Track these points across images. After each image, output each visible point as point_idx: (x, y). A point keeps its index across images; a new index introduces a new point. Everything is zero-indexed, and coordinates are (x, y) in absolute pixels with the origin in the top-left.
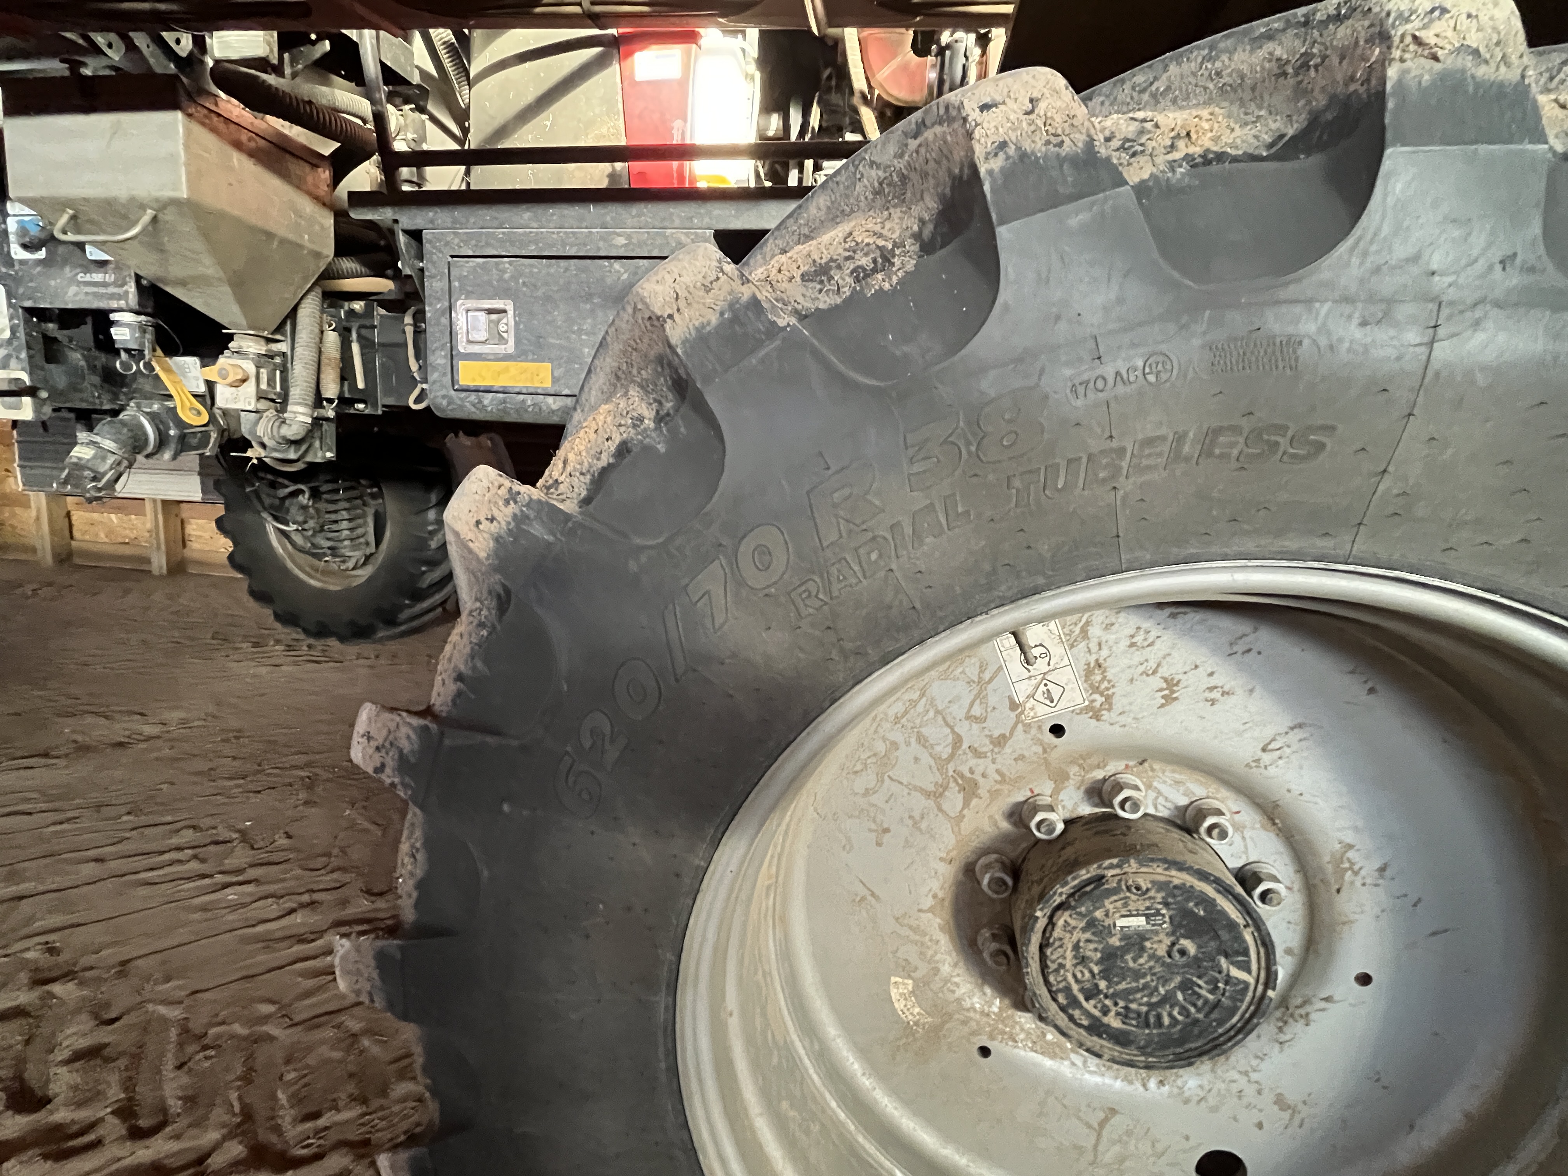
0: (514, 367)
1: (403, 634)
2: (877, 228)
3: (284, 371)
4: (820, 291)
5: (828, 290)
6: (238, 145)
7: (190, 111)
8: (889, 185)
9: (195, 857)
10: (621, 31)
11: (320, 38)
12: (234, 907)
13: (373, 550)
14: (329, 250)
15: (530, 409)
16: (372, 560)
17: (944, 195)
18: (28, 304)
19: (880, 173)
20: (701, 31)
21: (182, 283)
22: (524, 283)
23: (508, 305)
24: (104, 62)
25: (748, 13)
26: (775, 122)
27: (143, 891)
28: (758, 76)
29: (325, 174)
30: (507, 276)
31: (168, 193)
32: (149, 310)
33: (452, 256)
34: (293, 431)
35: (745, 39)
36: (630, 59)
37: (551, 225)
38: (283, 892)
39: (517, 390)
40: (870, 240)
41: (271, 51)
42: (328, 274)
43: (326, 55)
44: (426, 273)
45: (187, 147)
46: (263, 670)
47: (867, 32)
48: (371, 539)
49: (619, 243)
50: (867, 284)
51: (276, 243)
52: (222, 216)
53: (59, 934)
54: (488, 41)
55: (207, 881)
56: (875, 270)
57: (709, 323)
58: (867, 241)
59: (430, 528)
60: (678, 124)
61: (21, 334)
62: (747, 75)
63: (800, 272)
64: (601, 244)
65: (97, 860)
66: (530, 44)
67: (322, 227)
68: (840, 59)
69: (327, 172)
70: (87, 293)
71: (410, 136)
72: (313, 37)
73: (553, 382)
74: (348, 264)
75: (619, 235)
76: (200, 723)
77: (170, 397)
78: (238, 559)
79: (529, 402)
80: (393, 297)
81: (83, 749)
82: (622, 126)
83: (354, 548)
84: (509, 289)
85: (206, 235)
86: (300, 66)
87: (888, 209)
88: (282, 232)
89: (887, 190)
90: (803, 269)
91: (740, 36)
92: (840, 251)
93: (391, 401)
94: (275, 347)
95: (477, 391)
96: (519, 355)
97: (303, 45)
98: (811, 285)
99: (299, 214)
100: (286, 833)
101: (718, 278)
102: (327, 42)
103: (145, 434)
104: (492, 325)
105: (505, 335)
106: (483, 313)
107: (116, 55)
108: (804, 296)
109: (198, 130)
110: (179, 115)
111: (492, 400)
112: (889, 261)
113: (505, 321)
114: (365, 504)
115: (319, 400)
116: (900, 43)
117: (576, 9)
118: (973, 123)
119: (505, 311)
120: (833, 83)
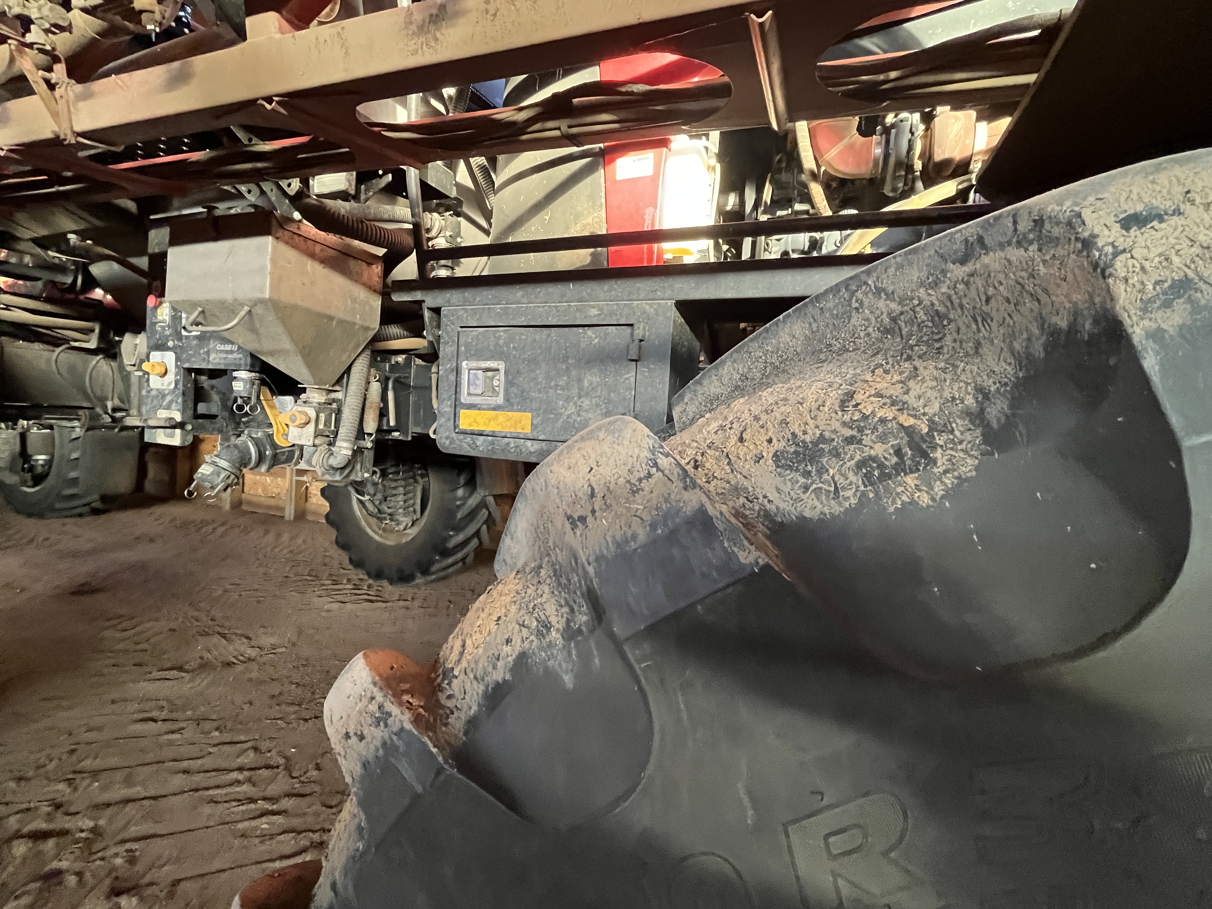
0: (502, 416)
1: (432, 581)
2: (897, 391)
3: (339, 412)
4: (806, 488)
5: (819, 490)
6: (312, 256)
7: (278, 235)
8: (911, 322)
9: (249, 780)
10: (606, 144)
11: (385, 173)
12: (265, 837)
13: (419, 516)
14: (375, 324)
15: (512, 451)
16: (418, 522)
17: (1029, 356)
18: (187, 365)
19: (893, 306)
20: (672, 137)
21: (271, 354)
22: (514, 348)
23: (501, 366)
24: (244, 203)
25: (711, 118)
26: (732, 200)
27: (207, 809)
28: (718, 167)
29: (377, 269)
30: (501, 342)
31: (259, 295)
32: (257, 369)
33: (461, 327)
34: (337, 461)
35: (708, 139)
36: (611, 166)
37: (538, 300)
38: (303, 828)
39: (503, 435)
40: (888, 413)
41: (350, 185)
42: (377, 338)
43: (389, 184)
44: (442, 341)
45: (272, 260)
46: (335, 606)
47: (815, 123)
48: (418, 507)
49: (593, 314)
50: (886, 489)
51: (334, 323)
52: (295, 308)
53: (142, 843)
54: (507, 162)
55: (252, 806)
56: (900, 468)
57: (634, 537)
58: (880, 414)
59: (458, 503)
60: (649, 211)
61: (180, 386)
62: (709, 167)
63: (772, 450)
64: (578, 315)
65: (186, 772)
66: (537, 161)
67: (371, 307)
68: (789, 146)
69: (380, 267)
70: (220, 358)
71: (448, 234)
72: (381, 172)
73: (532, 430)
74: (394, 330)
75: (593, 307)
76: (284, 650)
77: (270, 425)
78: (332, 517)
79: (512, 445)
80: (425, 352)
81: (204, 666)
82: (604, 216)
83: (405, 515)
84: (503, 353)
85: (284, 321)
86: (371, 193)
87: (909, 358)
88: (340, 315)
89: (905, 331)
90: (777, 446)
91: (704, 138)
92: (836, 425)
93: (419, 430)
94: (333, 395)
95: (473, 433)
96: (508, 405)
97: (373, 179)
98: (790, 475)
99: (354, 300)
100: (317, 764)
101: (649, 476)
102: (390, 175)
103: (250, 454)
104: (488, 380)
105: (497, 389)
106: (480, 372)
107: (252, 198)
108: (778, 490)
109: (283, 248)
110: (270, 239)
111: (484, 441)
112: (924, 455)
113: (497, 377)
114: (416, 481)
115: (361, 434)
116: (847, 128)
117: (557, 133)
118: (1109, 249)
119: (498, 370)
120: (784, 165)
